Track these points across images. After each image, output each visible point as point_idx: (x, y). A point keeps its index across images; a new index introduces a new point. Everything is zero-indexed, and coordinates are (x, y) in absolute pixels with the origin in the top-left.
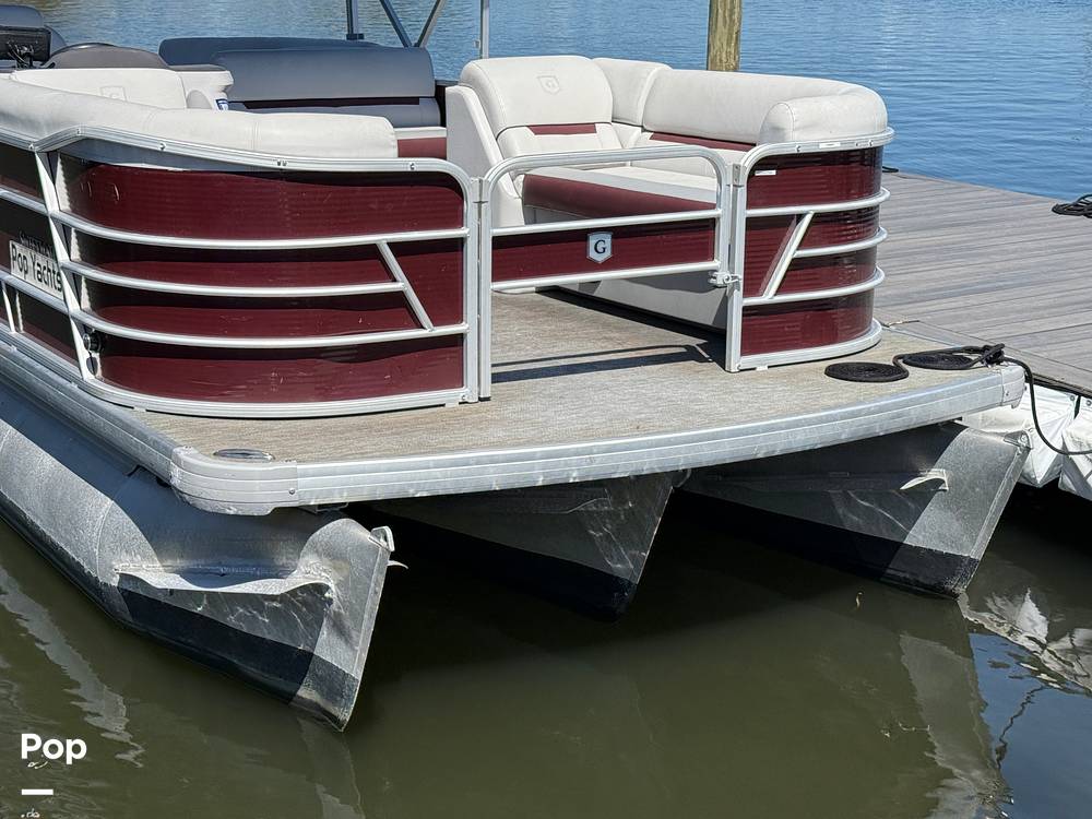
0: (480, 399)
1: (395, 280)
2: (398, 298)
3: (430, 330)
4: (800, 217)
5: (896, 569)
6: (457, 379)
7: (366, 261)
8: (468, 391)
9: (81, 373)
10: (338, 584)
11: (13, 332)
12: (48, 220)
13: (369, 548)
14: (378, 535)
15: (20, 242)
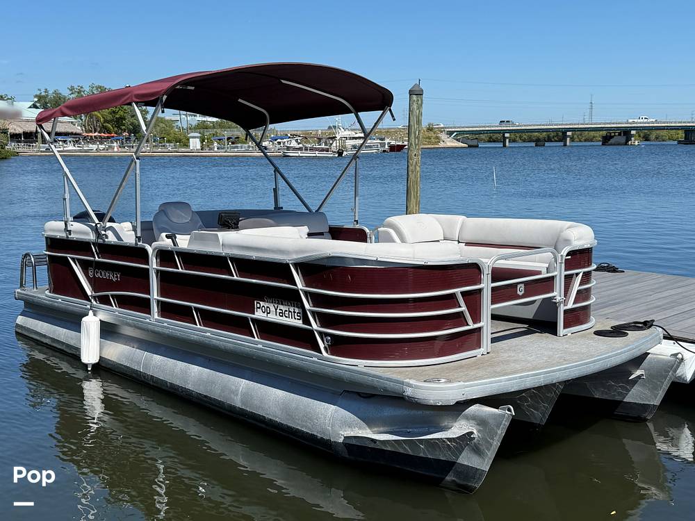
0: (488, 353)
1: (460, 307)
2: (461, 314)
3: (472, 326)
4: (577, 274)
5: (619, 411)
6: (479, 346)
7: (450, 300)
8: (482, 350)
9: (321, 353)
10: (479, 431)
11: (256, 339)
12: (297, 291)
13: (499, 415)
14: (503, 409)
15: (264, 301)
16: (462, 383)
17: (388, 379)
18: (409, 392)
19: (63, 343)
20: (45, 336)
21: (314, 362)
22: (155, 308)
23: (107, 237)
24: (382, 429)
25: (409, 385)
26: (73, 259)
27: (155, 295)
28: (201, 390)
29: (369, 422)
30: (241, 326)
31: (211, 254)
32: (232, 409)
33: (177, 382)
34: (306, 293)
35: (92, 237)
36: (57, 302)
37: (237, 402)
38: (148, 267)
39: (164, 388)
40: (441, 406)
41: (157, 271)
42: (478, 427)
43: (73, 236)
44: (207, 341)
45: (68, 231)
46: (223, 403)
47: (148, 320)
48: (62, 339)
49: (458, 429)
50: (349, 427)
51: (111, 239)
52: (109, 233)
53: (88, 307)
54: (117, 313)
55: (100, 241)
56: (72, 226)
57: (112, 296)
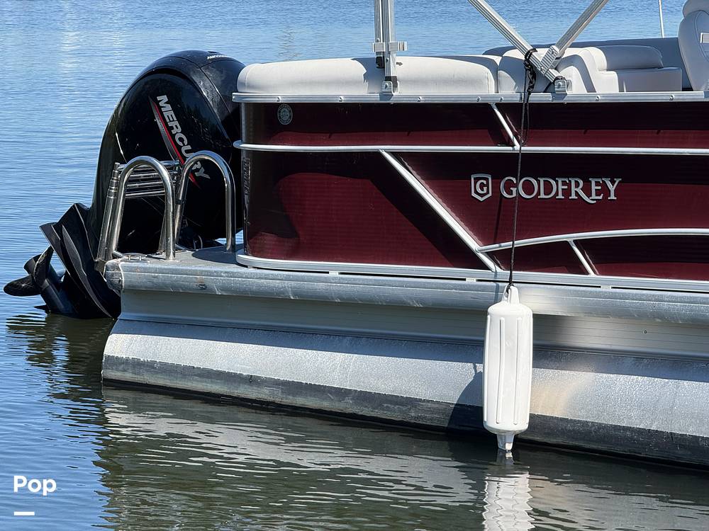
19: (341, 393)
20: (251, 380)
35: (495, 91)
36: (326, 280)
43: (402, 94)
45: (388, 79)
51: (576, 91)
52: (571, 73)
53: (471, 281)
54: (606, 289)
55: (539, 97)
56: (404, 66)
57: (581, 244)
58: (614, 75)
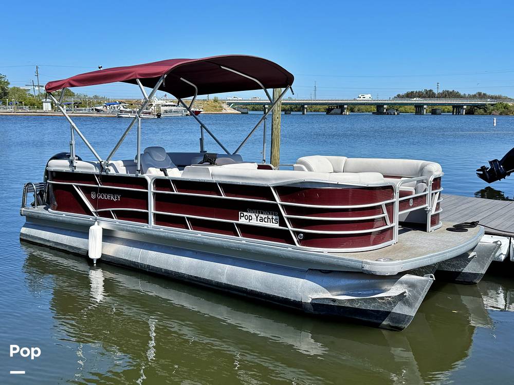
0: (397, 243)
1: (384, 213)
2: (384, 218)
3: (389, 226)
4: (437, 193)
6: (392, 238)
7: (379, 209)
9: (295, 245)
10: (409, 291)
11: (240, 237)
12: (277, 205)
13: (424, 280)
14: (427, 276)
15: (247, 212)
16: (400, 261)
17: (349, 260)
18: (367, 267)
19: (66, 246)
20: (49, 241)
21: (289, 251)
22: (151, 219)
23: (109, 171)
24: (339, 293)
25: (367, 263)
26: (77, 186)
27: (152, 210)
28: (193, 273)
29: (329, 289)
30: (228, 229)
31: (203, 181)
32: (219, 285)
33: (171, 269)
34: (282, 206)
35: (95, 171)
36: (62, 217)
37: (224, 280)
38: (146, 191)
39: (159, 273)
40: (389, 276)
41: (154, 193)
42: (409, 289)
43: (77, 170)
44: (199, 240)
45: (73, 166)
46: (212, 281)
47: (146, 227)
48: (65, 242)
49: (394, 290)
50: (316, 292)
51: (112, 172)
52: (111, 168)
53: (91, 219)
54: (117, 223)
55: (104, 173)
56: (77, 163)
57: (113, 211)
58: (125, 168)
